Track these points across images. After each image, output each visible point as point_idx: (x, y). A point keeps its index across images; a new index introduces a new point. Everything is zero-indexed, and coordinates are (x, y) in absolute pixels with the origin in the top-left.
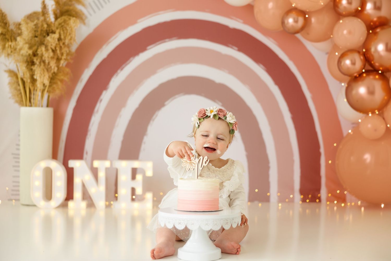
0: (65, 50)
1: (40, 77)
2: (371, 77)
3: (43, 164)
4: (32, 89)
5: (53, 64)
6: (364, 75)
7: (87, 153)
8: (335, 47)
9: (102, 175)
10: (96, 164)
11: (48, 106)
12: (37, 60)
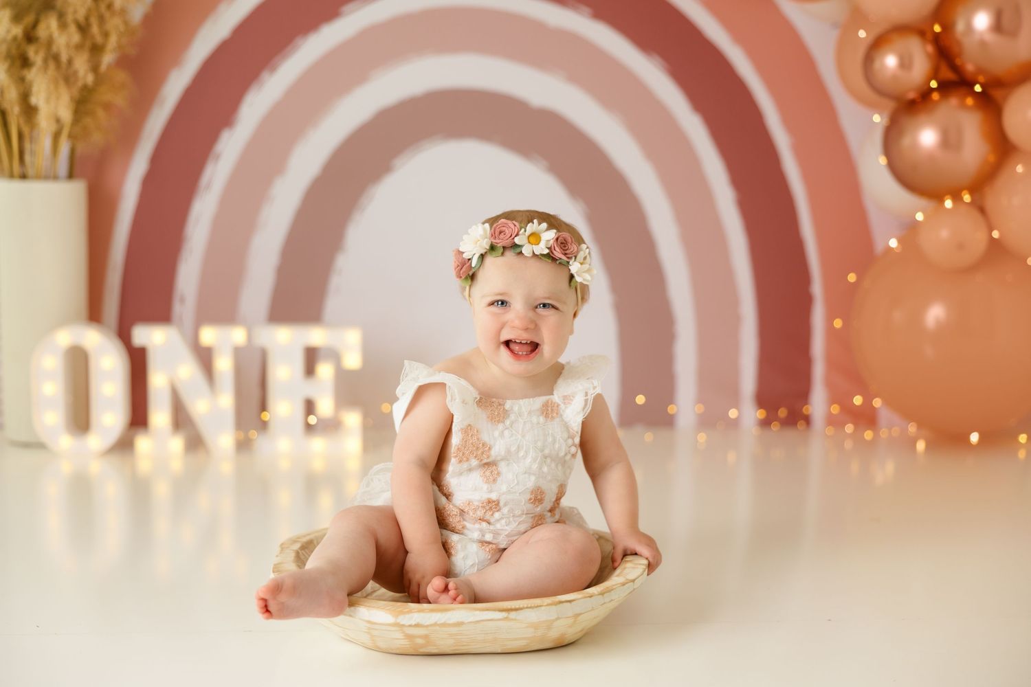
0: (114, 23)
1: (48, 100)
2: (953, 101)
3: (65, 338)
4: (26, 130)
5: (81, 64)
6: (935, 96)
7: (182, 300)
9: (224, 364)
10: (208, 335)
11: (71, 175)
12: (36, 52)
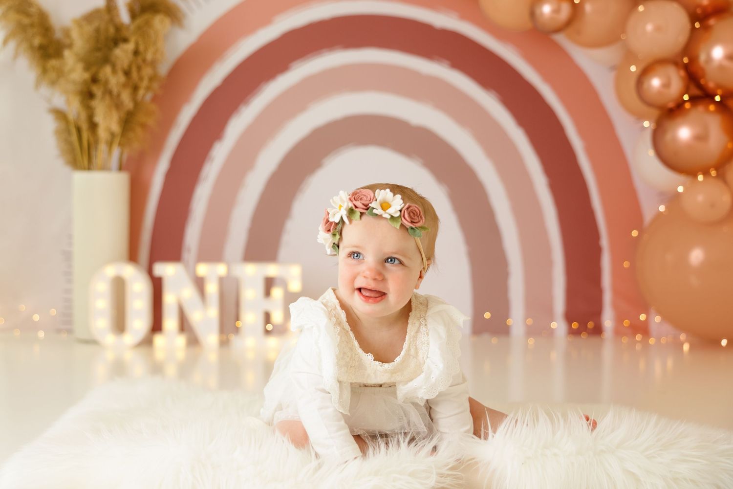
1: (103, 119)
2: (701, 108)
3: (111, 271)
5: (126, 97)
8: (630, 56)
11: (121, 168)
12: (98, 89)
